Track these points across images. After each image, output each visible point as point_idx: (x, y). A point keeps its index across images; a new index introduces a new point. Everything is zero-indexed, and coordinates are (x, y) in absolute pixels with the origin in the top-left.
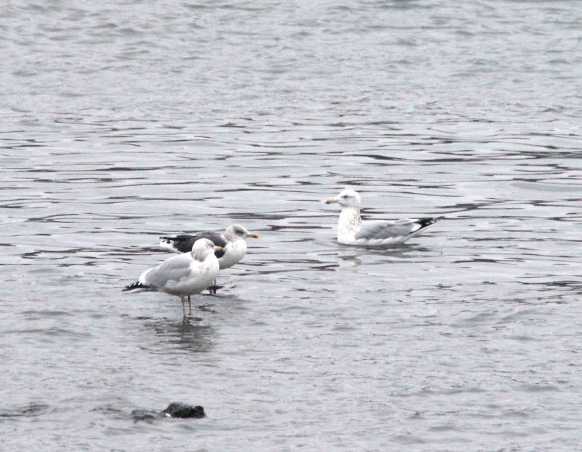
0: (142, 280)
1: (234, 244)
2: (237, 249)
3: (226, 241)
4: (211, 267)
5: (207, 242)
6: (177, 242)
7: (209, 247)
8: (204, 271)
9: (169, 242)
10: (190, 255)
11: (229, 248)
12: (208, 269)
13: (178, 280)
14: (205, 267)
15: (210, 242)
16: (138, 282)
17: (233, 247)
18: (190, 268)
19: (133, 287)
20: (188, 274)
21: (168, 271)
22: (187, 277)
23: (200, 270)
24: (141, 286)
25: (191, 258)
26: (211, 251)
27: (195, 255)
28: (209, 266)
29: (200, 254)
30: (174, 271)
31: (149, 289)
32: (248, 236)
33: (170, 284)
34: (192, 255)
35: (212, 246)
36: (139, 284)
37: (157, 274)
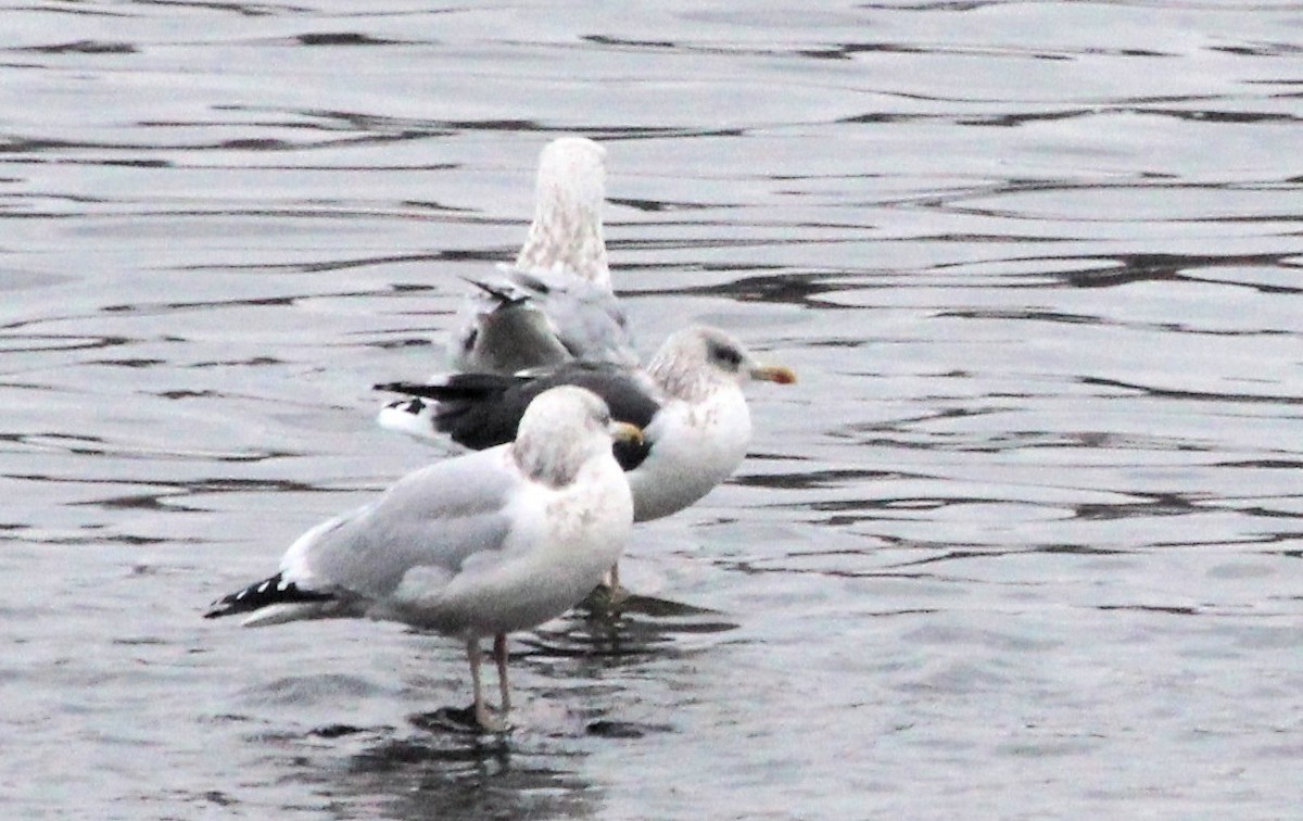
0: (297, 569)
1: (700, 412)
2: (711, 428)
3: (658, 398)
4: (600, 509)
5: (587, 403)
6: (448, 407)
7: (593, 423)
8: (568, 526)
9: (415, 408)
10: (510, 459)
11: (671, 423)
12: (586, 518)
13: (453, 565)
14: (576, 509)
15: (598, 403)
16: (278, 578)
17: (693, 421)
18: (506, 512)
19: (254, 599)
20: (497, 540)
21: (409, 528)
22: (494, 554)
23: (554, 519)
24: (292, 594)
25: (514, 472)
26: (601, 441)
27: (531, 459)
28: (591, 506)
29: (561, 453)
30: (434, 526)
31: (328, 606)
32: (757, 376)
33: (420, 585)
34: (519, 457)
35: (605, 421)
36: (282, 586)
37: (360, 543)
